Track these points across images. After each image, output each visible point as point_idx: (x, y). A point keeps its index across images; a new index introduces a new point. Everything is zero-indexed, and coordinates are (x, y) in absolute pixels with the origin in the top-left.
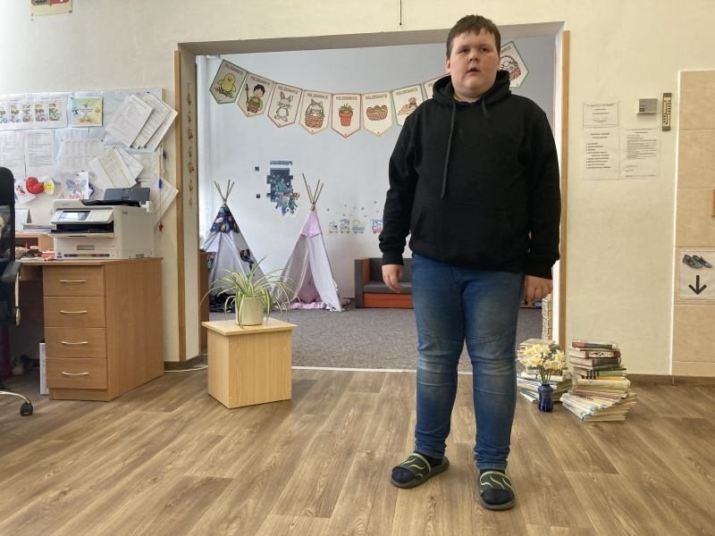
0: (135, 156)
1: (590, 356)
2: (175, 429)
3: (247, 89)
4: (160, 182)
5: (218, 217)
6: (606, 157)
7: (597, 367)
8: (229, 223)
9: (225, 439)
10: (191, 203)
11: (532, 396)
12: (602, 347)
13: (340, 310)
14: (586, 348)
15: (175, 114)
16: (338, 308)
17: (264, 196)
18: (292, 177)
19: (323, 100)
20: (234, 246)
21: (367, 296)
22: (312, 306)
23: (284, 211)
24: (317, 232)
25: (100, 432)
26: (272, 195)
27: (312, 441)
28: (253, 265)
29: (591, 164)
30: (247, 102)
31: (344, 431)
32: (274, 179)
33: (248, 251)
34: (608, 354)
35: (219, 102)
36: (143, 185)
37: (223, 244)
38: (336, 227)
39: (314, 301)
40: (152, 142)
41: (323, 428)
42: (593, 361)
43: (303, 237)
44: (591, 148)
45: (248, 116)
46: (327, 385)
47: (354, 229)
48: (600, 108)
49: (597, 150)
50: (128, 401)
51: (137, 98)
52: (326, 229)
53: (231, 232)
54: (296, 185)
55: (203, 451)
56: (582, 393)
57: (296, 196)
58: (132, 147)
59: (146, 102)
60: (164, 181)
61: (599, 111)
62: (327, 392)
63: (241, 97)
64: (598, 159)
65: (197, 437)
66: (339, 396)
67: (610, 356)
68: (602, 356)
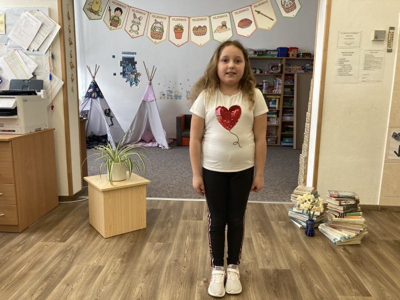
0: (32, 57)
1: (342, 204)
2: (68, 259)
3: (110, 10)
4: (51, 76)
5: (89, 88)
6: (351, 68)
7: (345, 212)
8: (96, 92)
9: (104, 269)
10: (73, 90)
11: (300, 223)
12: (349, 197)
13: (168, 148)
14: (339, 198)
15: (59, 27)
16: (167, 147)
17: (118, 74)
18: (136, 63)
19: (163, 20)
20: (100, 107)
21: (184, 139)
22: (150, 145)
23: (131, 84)
24: (153, 99)
25: (14, 265)
26: (124, 74)
27: (165, 270)
28: (112, 119)
29: (340, 73)
30: (110, 19)
31: (185, 259)
32: (125, 63)
33: (109, 110)
34: (352, 202)
35: (90, 19)
36: (38, 78)
37: (93, 105)
38: (164, 95)
39: (151, 141)
40: (43, 47)
41: (170, 256)
42: (344, 208)
43: (144, 102)
44: (341, 61)
45: (111, 29)
46: (168, 215)
47: (175, 96)
48: (349, 35)
49: (346, 63)
50: (34, 231)
51: (30, 15)
52: (158, 96)
53: (98, 98)
54: (139, 68)
55: (90, 282)
56: (335, 225)
57: (139, 74)
58: (28, 50)
59: (37, 18)
60: (53, 76)
61: (348, 37)
62: (169, 221)
63: (106, 16)
64: (344, 69)
65: (84, 268)
66: (177, 224)
67: (353, 203)
68: (349, 204)
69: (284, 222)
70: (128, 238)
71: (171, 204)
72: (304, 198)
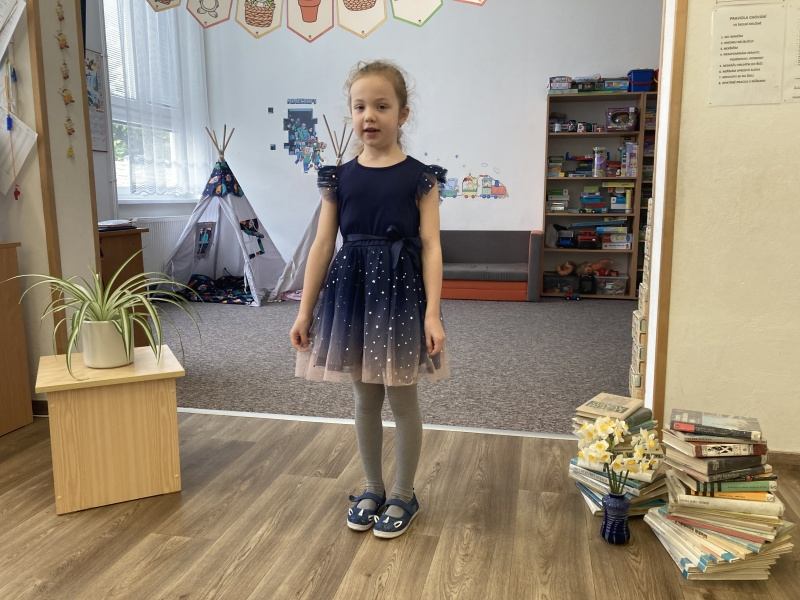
1: (705, 453)
4: (10, 121)
5: (212, 176)
6: (758, 60)
7: (715, 478)
8: (227, 184)
12: (730, 434)
14: (699, 434)
17: (280, 147)
23: (306, 167)
26: (291, 146)
28: (262, 240)
29: (729, 75)
31: (212, 594)
32: (292, 124)
33: (256, 221)
34: (742, 450)
42: (710, 466)
44: (730, 44)
46: (260, 458)
49: (742, 48)
54: (320, 129)
56: (685, 520)
57: (322, 146)
62: (251, 475)
66: (267, 483)
67: (746, 453)
68: (730, 453)
69: (557, 495)
70: (113, 518)
71: (288, 430)
72: (595, 431)
